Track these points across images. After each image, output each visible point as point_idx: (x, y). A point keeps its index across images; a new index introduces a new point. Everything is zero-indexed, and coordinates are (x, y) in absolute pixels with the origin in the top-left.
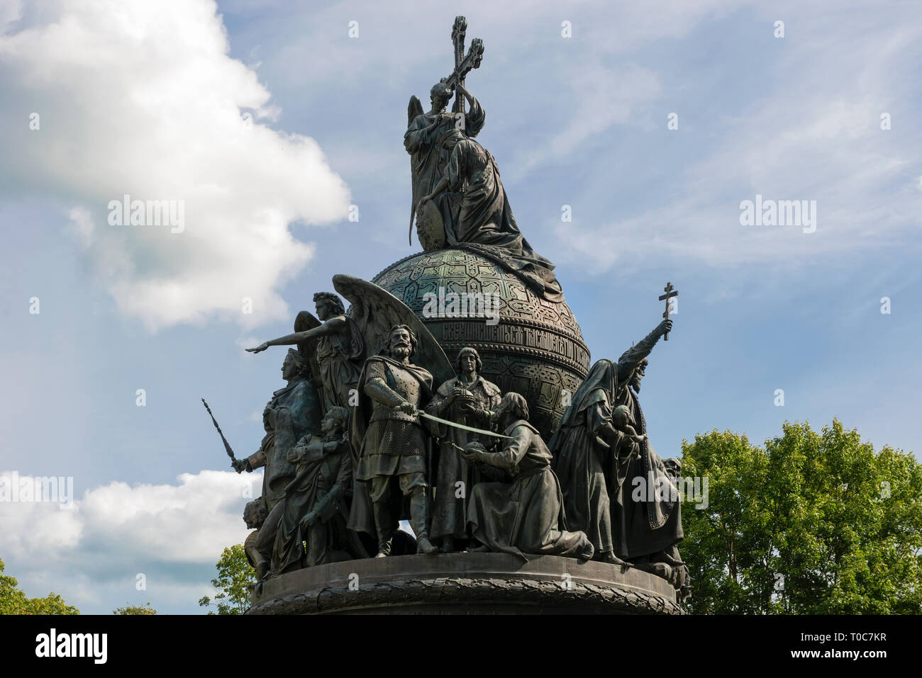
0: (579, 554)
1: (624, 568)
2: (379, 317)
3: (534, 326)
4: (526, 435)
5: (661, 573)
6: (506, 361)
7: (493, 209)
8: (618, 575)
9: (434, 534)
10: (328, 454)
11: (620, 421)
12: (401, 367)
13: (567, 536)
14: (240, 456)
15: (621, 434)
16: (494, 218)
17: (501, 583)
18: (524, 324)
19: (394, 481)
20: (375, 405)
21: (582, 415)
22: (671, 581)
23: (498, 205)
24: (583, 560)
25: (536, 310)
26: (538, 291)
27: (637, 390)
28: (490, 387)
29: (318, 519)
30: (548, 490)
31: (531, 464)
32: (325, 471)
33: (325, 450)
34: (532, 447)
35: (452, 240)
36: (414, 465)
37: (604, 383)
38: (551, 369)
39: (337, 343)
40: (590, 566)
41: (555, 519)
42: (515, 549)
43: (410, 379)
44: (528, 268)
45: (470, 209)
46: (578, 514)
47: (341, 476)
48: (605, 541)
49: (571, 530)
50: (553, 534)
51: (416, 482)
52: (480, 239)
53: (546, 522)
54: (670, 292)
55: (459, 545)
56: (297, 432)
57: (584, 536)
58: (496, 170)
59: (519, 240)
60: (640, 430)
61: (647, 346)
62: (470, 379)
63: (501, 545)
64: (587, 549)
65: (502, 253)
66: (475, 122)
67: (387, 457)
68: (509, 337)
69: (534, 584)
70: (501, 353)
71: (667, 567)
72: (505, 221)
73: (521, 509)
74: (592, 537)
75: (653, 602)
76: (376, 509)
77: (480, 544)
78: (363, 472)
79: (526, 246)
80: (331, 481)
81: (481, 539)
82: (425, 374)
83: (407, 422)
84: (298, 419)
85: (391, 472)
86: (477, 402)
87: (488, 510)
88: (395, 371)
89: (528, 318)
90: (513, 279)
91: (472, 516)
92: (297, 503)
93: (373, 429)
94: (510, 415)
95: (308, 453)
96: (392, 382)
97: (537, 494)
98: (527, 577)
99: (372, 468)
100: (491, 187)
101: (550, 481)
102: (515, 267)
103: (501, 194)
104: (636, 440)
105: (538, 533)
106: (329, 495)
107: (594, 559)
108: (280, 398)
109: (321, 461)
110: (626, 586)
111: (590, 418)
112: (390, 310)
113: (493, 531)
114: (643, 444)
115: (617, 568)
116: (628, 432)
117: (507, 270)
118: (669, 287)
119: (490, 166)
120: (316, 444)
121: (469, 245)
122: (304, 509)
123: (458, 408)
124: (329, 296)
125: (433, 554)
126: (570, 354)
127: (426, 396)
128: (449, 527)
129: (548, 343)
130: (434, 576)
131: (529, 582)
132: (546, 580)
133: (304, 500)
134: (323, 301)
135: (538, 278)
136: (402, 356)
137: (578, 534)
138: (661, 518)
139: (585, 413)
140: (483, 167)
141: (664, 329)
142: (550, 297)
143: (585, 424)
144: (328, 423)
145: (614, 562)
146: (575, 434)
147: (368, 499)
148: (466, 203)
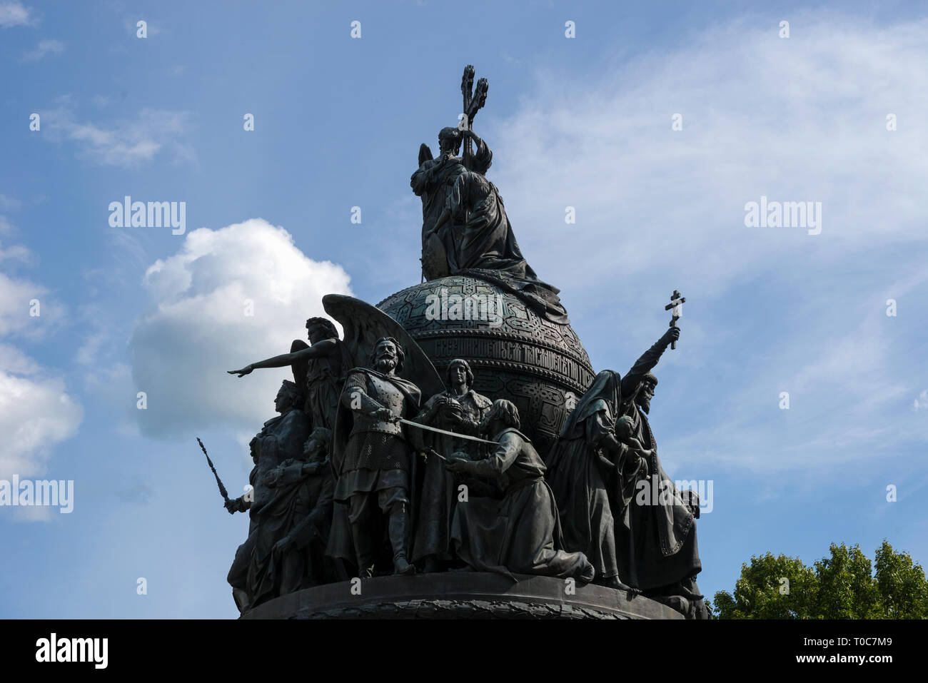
0: (579, 576)
1: (631, 596)
3: (533, 344)
4: (514, 443)
5: (677, 606)
6: (503, 378)
7: (495, 236)
8: (624, 602)
10: (308, 476)
11: (624, 433)
12: (385, 379)
13: (563, 556)
15: (625, 446)
16: (497, 245)
18: (522, 341)
19: (373, 497)
21: (582, 423)
22: (687, 616)
23: (500, 232)
24: (583, 583)
25: (536, 328)
26: (541, 311)
27: (647, 410)
28: (480, 400)
29: (293, 545)
30: (540, 503)
31: (520, 473)
32: (303, 494)
33: (303, 472)
34: (522, 455)
35: (454, 268)
36: (394, 480)
37: (606, 394)
38: (553, 389)
39: (325, 365)
40: (590, 589)
41: (549, 536)
42: (502, 569)
43: (394, 391)
44: (530, 288)
45: (471, 236)
46: (578, 534)
47: (323, 499)
48: (609, 564)
49: (569, 551)
50: (546, 554)
51: (395, 497)
52: (482, 264)
53: (539, 538)
54: (677, 300)
56: (280, 457)
57: (584, 558)
58: (499, 200)
59: (522, 265)
60: (649, 442)
61: (652, 357)
62: (460, 392)
63: (488, 564)
64: (587, 570)
65: (502, 275)
66: (482, 161)
67: (366, 471)
68: (506, 353)
69: (524, 606)
70: (496, 370)
71: (683, 600)
72: (509, 249)
73: (511, 525)
74: (594, 559)
76: (355, 530)
78: (341, 492)
79: (529, 271)
80: (311, 505)
81: (465, 559)
82: (410, 387)
83: (388, 435)
84: (284, 445)
85: (369, 489)
86: (465, 413)
87: (473, 526)
88: (378, 382)
89: (527, 335)
91: (455, 532)
92: (271, 528)
93: (352, 443)
94: (499, 422)
95: (285, 474)
96: (372, 391)
97: (529, 507)
98: (516, 599)
99: (350, 485)
100: (494, 214)
101: (543, 493)
102: (515, 287)
103: (504, 222)
104: (644, 455)
105: (530, 552)
106: (307, 519)
107: (594, 582)
108: (272, 426)
109: (299, 483)
110: (633, 614)
111: (589, 428)
112: (380, 328)
113: (478, 549)
114: (651, 459)
115: (623, 595)
116: (633, 445)
117: (508, 290)
118: (676, 295)
119: (492, 195)
120: (297, 466)
121: (470, 270)
122: (279, 534)
123: (444, 416)
124: (321, 320)
125: (409, 573)
126: (575, 374)
128: (432, 546)
129: (549, 361)
130: (409, 599)
131: (517, 605)
132: (537, 603)
133: (279, 525)
134: (316, 326)
135: (539, 299)
136: (387, 369)
137: (575, 555)
138: (674, 544)
139: (584, 423)
140: (485, 195)
141: (671, 337)
142: (553, 318)
143: (584, 437)
144: (310, 444)
145: (620, 588)
146: (573, 447)
147: (346, 520)
148: (468, 231)
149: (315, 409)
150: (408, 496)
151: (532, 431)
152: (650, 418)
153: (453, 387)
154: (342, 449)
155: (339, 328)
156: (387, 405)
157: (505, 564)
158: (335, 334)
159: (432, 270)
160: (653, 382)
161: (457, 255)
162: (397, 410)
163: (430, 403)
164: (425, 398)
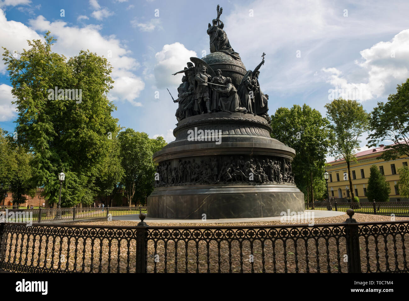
0: (244, 112)
1: (255, 115)
2: (200, 65)
3: (234, 65)
4: (231, 86)
5: (264, 117)
6: (228, 73)
7: (225, 43)
8: (253, 117)
9: (212, 109)
10: (189, 95)
11: (253, 83)
12: (204, 74)
13: (241, 108)
14: (175, 100)
15: (253, 86)
16: (226, 45)
17: (226, 118)
18: (232, 65)
19: (203, 98)
20: (198, 82)
21: (245, 82)
22: (266, 119)
23: (226, 42)
24: (245, 113)
25: (235, 62)
26: (235, 58)
27: (258, 78)
28: (223, 78)
29: (187, 108)
30: (236, 98)
31: (232, 92)
32: (189, 98)
33: (188, 94)
34: (232, 89)
35: (217, 50)
36: (207, 95)
37: (249, 75)
38: (238, 75)
39: (191, 72)
40: (247, 115)
41: (238, 105)
42: (229, 111)
43: (206, 77)
44: (233, 53)
45: (220, 43)
46: (244, 104)
47: (193, 99)
48: (250, 110)
49: (242, 107)
50: (238, 108)
51: (207, 98)
52: (223, 49)
53: (236, 105)
54: (264, 54)
55: (217, 111)
56: (183, 91)
57: (245, 108)
58: (226, 35)
59: (231, 48)
60: (258, 85)
61: (259, 67)
62: (219, 76)
63: (226, 111)
64: (246, 111)
65: (227, 51)
66: (222, 26)
67: (201, 93)
68: (228, 68)
69: (233, 118)
70: (226, 71)
71: (265, 116)
72: (228, 45)
73: (230, 103)
74: (247, 109)
75: (261, 122)
76: (199, 105)
77: (221, 111)
78: (196, 98)
79: (233, 50)
80: (190, 101)
81: (222, 110)
82: (209, 76)
83: (205, 86)
84: (184, 89)
85: (202, 97)
86: (220, 80)
87: (223, 103)
88: (202, 75)
89: (233, 64)
90: (229, 56)
91: (219, 105)
92: (183, 105)
93: (198, 87)
94: (227, 82)
95: (185, 95)
96: (201, 77)
97: (234, 99)
98: (232, 117)
99: (198, 96)
100: (225, 38)
101: (237, 96)
102: (230, 54)
103: (227, 39)
104: (257, 87)
105: (234, 107)
106: (190, 103)
107: (248, 113)
108: (181, 85)
109: (188, 96)
110: (255, 119)
111: (246, 82)
112: (202, 64)
113: (224, 108)
114: (259, 88)
115: (253, 115)
116: (255, 85)
117: (228, 54)
118: (264, 53)
119: (224, 33)
120: (187, 93)
121: (220, 50)
122: (184, 106)
123: (216, 81)
124: (190, 63)
125: (211, 113)
126: (243, 71)
127: (209, 80)
128: (215, 107)
129: (237, 69)
130: (211, 118)
131: (232, 118)
132: (236, 117)
133: (185, 104)
134: (189, 64)
135: (235, 56)
136: (204, 72)
137: (243, 108)
138: (263, 105)
139: (245, 81)
140: (223, 34)
141: (263, 62)
142: (238, 60)
143: (245, 84)
144: (189, 88)
145: (252, 114)
146: (243, 86)
147: (198, 103)
148: (219, 42)
149: (190, 81)
150: (210, 98)
151: (234, 83)
152: (259, 80)
153: (218, 75)
154: (196, 89)
155: (194, 64)
156: (204, 80)
157: (230, 110)
158: (193, 66)
159: (212, 51)
160: (259, 72)
161: (217, 47)
162: (206, 80)
163: (213, 79)
164: (212, 78)
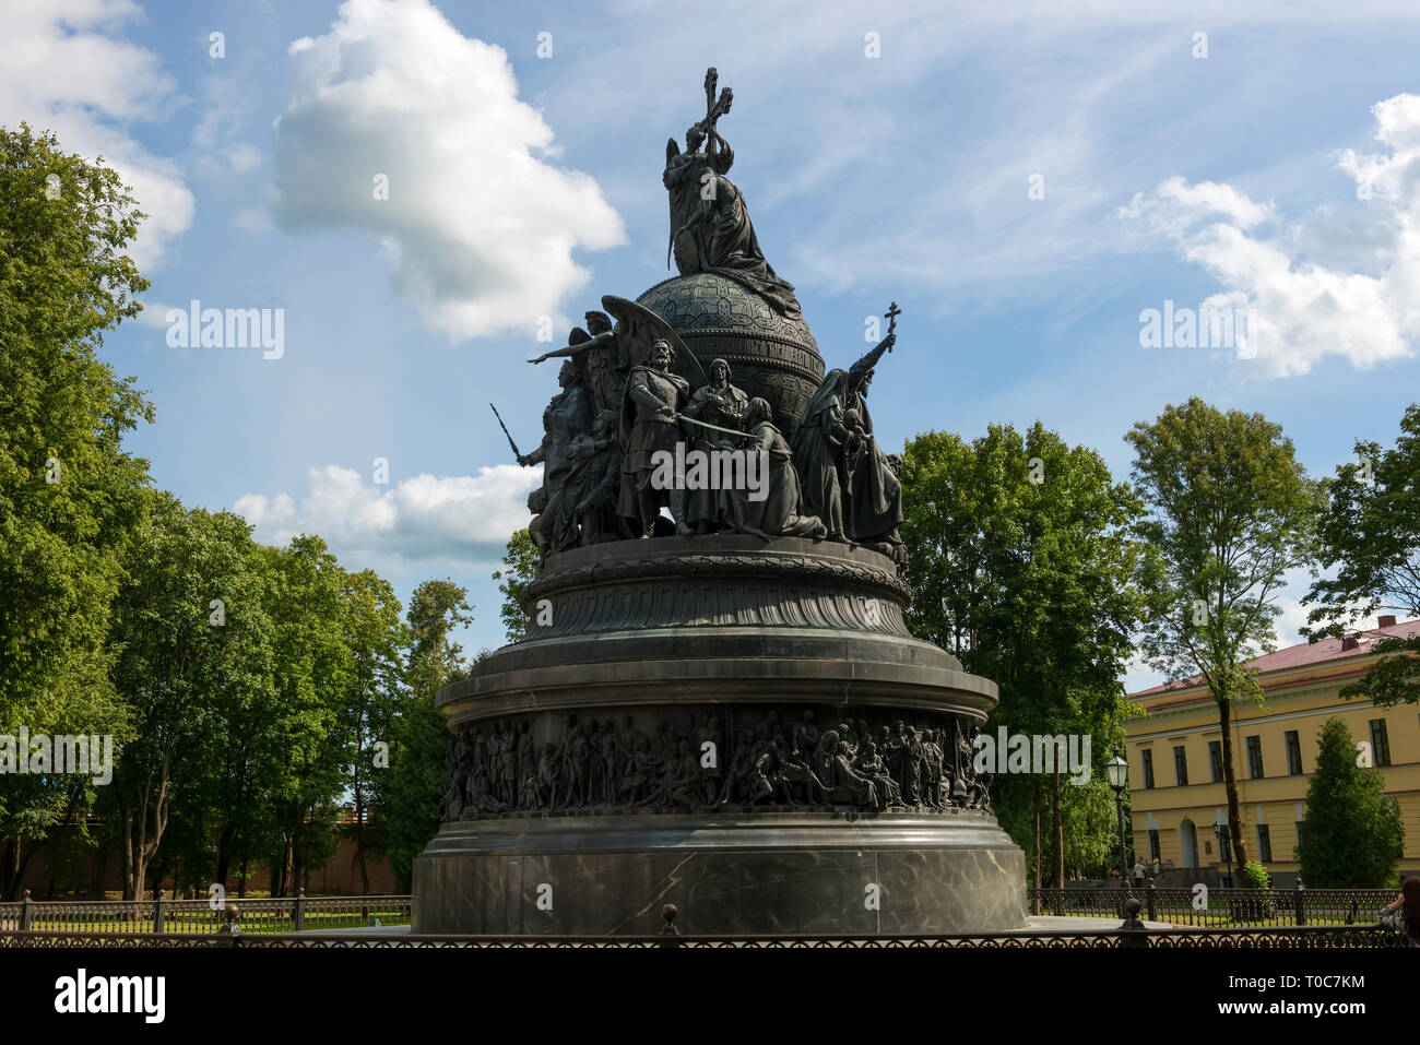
0: (815, 535)
1: (853, 547)
2: (642, 332)
3: (776, 340)
4: (769, 435)
5: (884, 551)
6: (752, 370)
7: (741, 238)
8: (847, 553)
9: (690, 519)
10: (599, 451)
11: (850, 422)
12: (661, 376)
13: (804, 520)
15: (851, 433)
17: (748, 560)
18: (767, 339)
20: (639, 408)
21: (819, 418)
22: (892, 558)
23: (745, 233)
24: (818, 541)
25: (778, 326)
26: (780, 310)
28: (738, 393)
29: (591, 506)
30: (788, 481)
32: (596, 465)
33: (596, 448)
34: (774, 445)
35: (705, 265)
37: (837, 390)
38: (791, 378)
39: (605, 355)
40: (823, 546)
41: (794, 506)
42: (759, 532)
43: (669, 386)
44: (771, 289)
45: (721, 238)
46: (813, 502)
47: (611, 470)
48: (837, 525)
49: (808, 515)
50: (792, 519)
52: (730, 264)
53: (787, 508)
54: (894, 311)
55: (711, 528)
56: (572, 432)
57: (819, 521)
58: (743, 204)
59: (764, 265)
60: (868, 429)
61: (874, 357)
62: (721, 387)
63: (747, 528)
64: (821, 531)
65: (749, 276)
66: (725, 160)
68: (755, 350)
69: (776, 561)
70: (747, 364)
71: (889, 546)
72: (751, 247)
74: (826, 521)
75: (876, 575)
76: (641, 497)
77: (729, 527)
78: (629, 466)
79: (770, 270)
80: (603, 474)
81: (730, 523)
82: (682, 382)
83: (667, 423)
84: (573, 420)
86: (727, 406)
87: (737, 499)
88: (656, 379)
89: (771, 333)
90: (758, 299)
91: (723, 504)
92: (573, 492)
93: (637, 429)
94: (756, 417)
95: (581, 450)
96: (653, 388)
97: (779, 485)
98: (770, 555)
99: (637, 462)
100: (739, 219)
101: (790, 473)
102: (759, 289)
103: (748, 224)
104: (864, 438)
105: (779, 518)
106: (600, 486)
107: (827, 539)
108: (557, 402)
109: (592, 457)
110: (854, 562)
111: (824, 420)
112: (652, 326)
113: (741, 517)
114: (870, 442)
115: (847, 547)
116: (857, 432)
117: (753, 291)
118: (893, 307)
119: (738, 200)
120: (589, 442)
121: (720, 269)
122: (579, 498)
124: (598, 314)
125: (689, 536)
126: (808, 364)
127: (683, 400)
128: (704, 513)
129: (788, 355)
130: (691, 555)
131: (771, 559)
132: (786, 558)
133: (579, 489)
134: (593, 317)
135: (780, 299)
137: (813, 518)
138: (885, 505)
139: (820, 415)
140: (732, 200)
141: (888, 343)
142: (790, 315)
143: (820, 425)
144: (598, 424)
145: (844, 542)
146: (811, 433)
147: (633, 490)
148: (717, 233)
154: (628, 432)
155: (614, 321)
157: (761, 527)
160: (871, 375)
163: (697, 395)
